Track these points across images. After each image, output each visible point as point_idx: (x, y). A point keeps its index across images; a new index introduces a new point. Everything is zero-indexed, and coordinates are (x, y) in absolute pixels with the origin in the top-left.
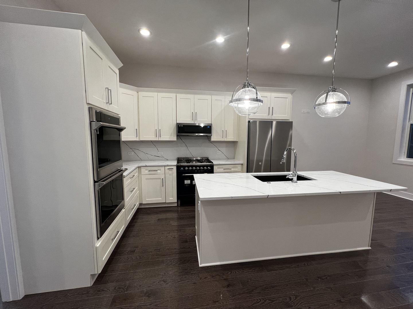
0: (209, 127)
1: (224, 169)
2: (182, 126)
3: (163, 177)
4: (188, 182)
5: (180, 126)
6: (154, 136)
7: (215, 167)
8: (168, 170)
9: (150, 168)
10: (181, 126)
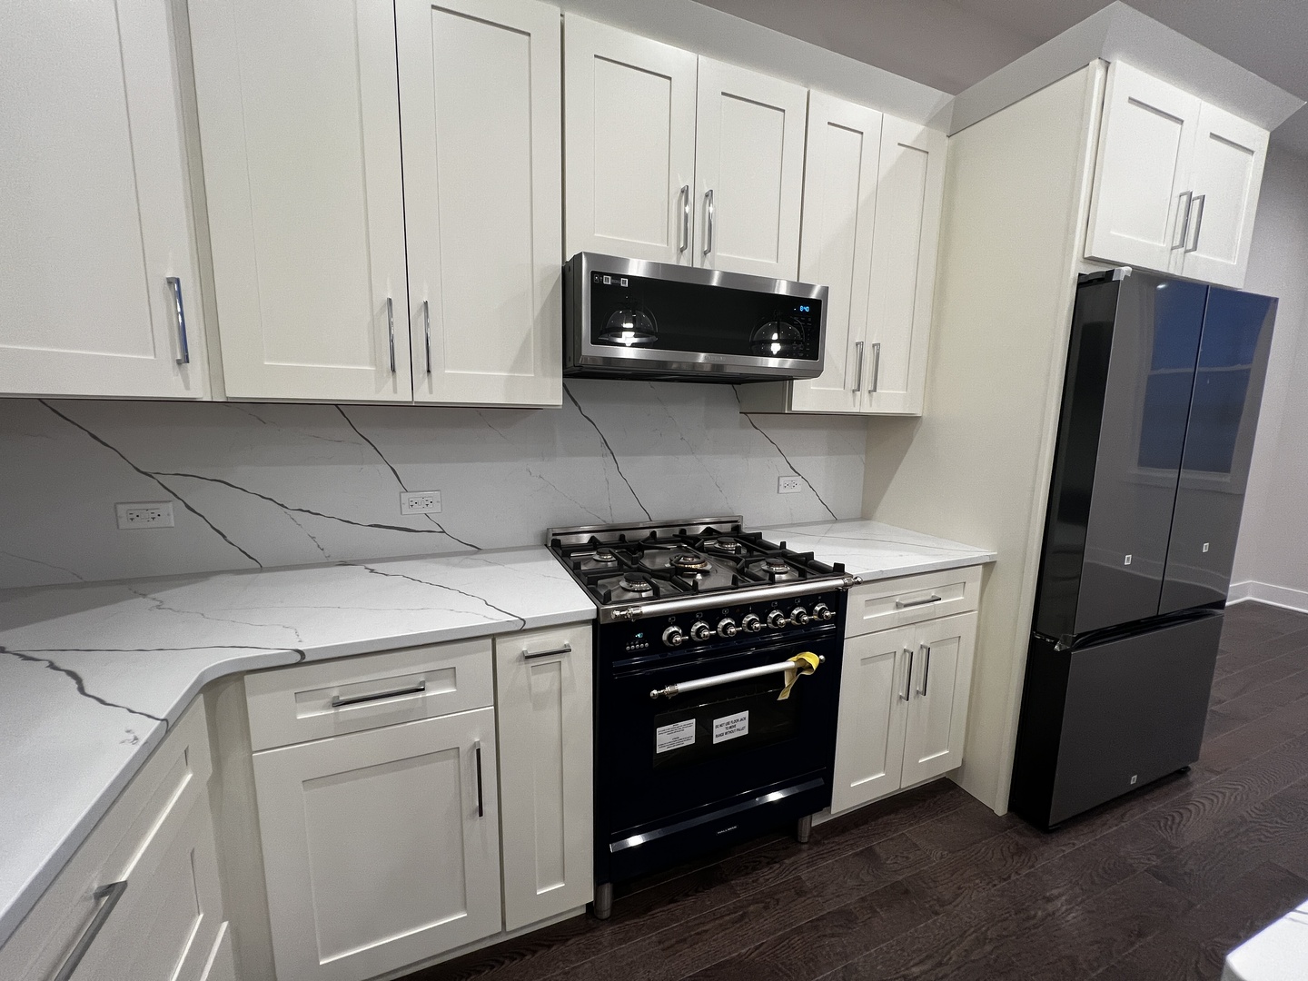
0: (807, 309)
1: (898, 606)
2: (625, 283)
3: (480, 735)
4: (681, 735)
5: (608, 281)
6: (374, 362)
7: (855, 601)
8: (526, 668)
9: (339, 681)
10: (616, 287)
